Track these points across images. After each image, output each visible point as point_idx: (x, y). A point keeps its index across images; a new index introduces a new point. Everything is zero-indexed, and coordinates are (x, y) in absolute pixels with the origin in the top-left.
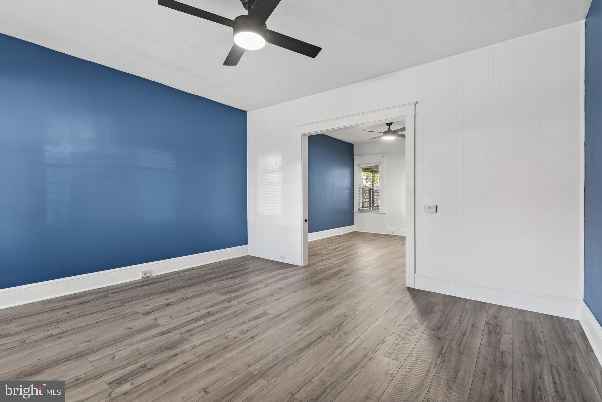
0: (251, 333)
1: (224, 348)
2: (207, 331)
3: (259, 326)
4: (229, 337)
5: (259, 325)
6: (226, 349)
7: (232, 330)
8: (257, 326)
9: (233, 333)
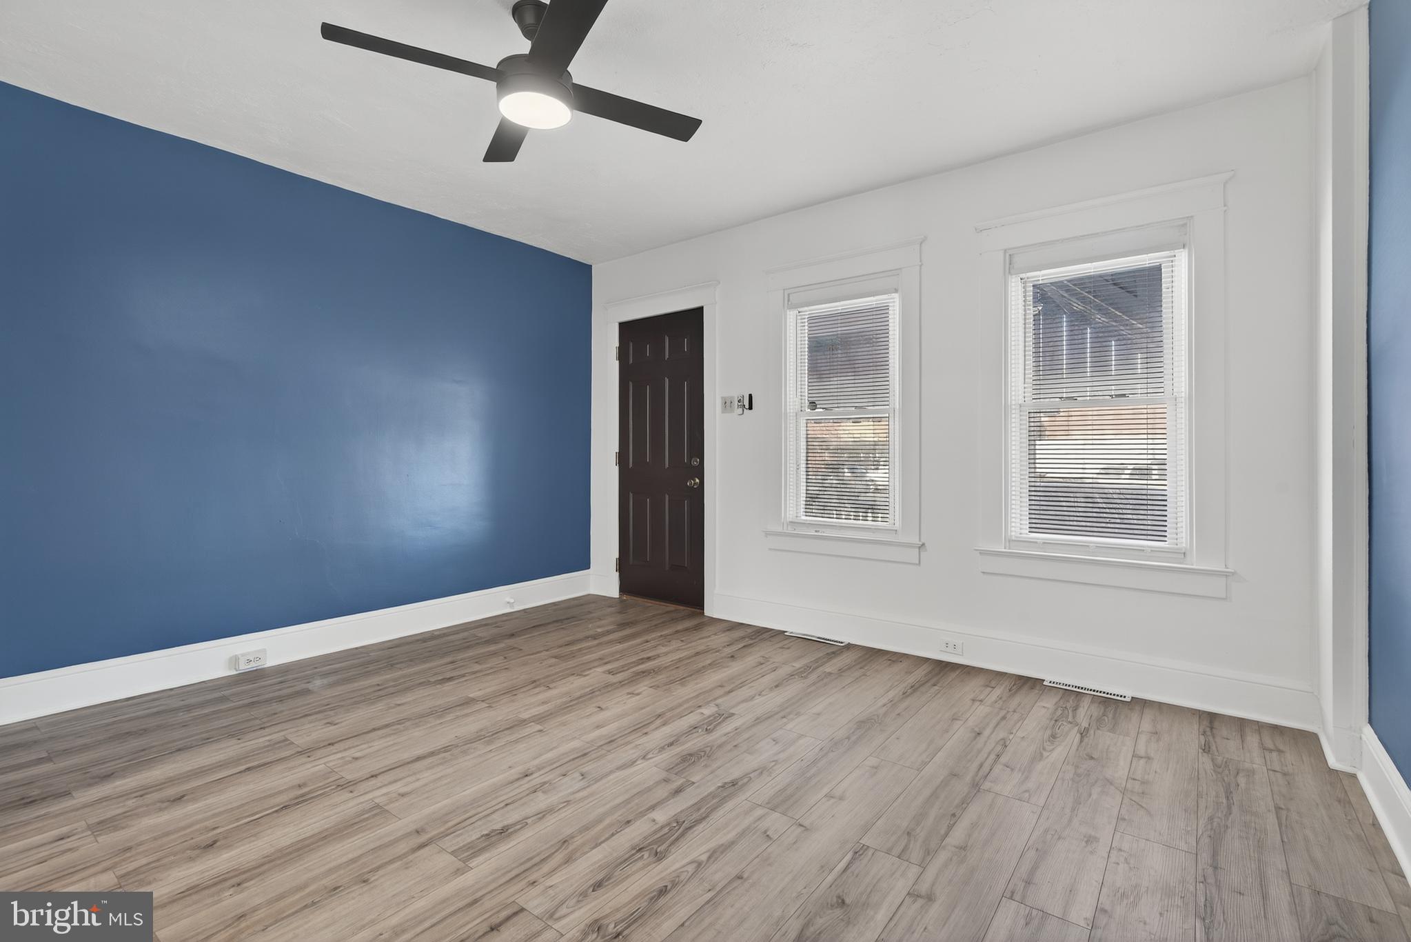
0: (527, 786)
1: (585, 754)
2: (635, 791)
3: (502, 804)
4: (577, 775)
5: (503, 808)
6: (581, 753)
7: (574, 793)
8: (507, 805)
9: (570, 785)
